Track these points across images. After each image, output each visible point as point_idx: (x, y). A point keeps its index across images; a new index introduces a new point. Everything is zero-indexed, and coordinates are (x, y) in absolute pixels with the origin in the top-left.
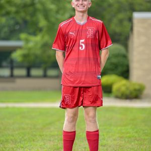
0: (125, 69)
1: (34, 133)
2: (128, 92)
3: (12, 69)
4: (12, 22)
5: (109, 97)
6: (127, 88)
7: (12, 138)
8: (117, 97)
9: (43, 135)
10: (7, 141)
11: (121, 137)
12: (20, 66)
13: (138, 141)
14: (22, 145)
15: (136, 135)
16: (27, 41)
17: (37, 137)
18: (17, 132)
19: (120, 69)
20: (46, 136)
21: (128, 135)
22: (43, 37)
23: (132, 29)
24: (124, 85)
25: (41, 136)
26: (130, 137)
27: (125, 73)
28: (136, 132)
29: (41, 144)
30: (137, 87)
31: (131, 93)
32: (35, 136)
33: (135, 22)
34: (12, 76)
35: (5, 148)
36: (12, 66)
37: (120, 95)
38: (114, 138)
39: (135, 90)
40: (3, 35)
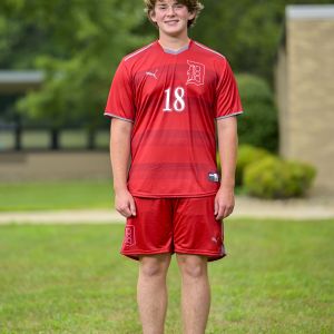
0: (269, 129)
1: (80, 291)
2: (278, 184)
3: (18, 132)
6: (277, 175)
8: (254, 195)
9: (100, 296)
10: (21, 312)
11: (274, 298)
12: (36, 127)
13: (312, 307)
14: (56, 324)
15: (307, 291)
16: (50, 70)
17: (88, 300)
18: (41, 290)
19: (259, 131)
20: (107, 297)
21: (288, 292)
22: (85, 61)
24: (270, 168)
25: (94, 297)
26: (292, 298)
28: (306, 285)
29: (97, 319)
30: (298, 172)
31: (285, 185)
32: (84, 297)
34: (18, 148)
36: (20, 126)
37: (260, 189)
38: (258, 299)
39: (294, 178)
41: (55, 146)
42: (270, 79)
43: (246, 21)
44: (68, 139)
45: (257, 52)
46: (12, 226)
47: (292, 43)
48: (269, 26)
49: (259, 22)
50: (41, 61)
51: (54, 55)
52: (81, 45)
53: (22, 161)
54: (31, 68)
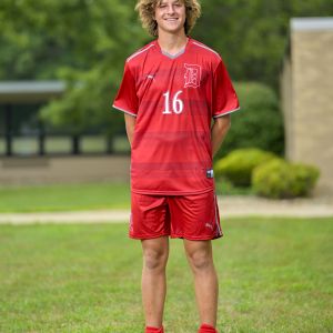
0: (275, 133)
1: (100, 285)
2: (284, 185)
3: (42, 138)
4: (38, 41)
5: (245, 194)
6: (283, 177)
7: (54, 298)
8: (262, 195)
9: (119, 290)
10: (44, 306)
11: (282, 291)
12: (58, 133)
13: (316, 298)
14: (77, 316)
15: (312, 284)
16: (71, 80)
17: (107, 294)
18: (63, 285)
19: (266, 136)
20: (125, 291)
21: (295, 285)
22: (103, 72)
23: (288, 51)
24: (277, 170)
25: (113, 291)
26: (298, 290)
27: (277, 144)
28: (311, 278)
29: (115, 312)
30: (303, 173)
31: (291, 186)
32: (103, 291)
33: (295, 38)
34: (42, 153)
35: (42, 322)
36: (43, 133)
37: (267, 190)
38: (266, 292)
39: (299, 179)
40: (20, 68)
41: (76, 151)
42: (276, 87)
43: (253, 34)
44: (88, 144)
45: (263, 62)
46: (37, 225)
47: (297, 53)
48: (274, 38)
49: (264, 34)
50: (63, 72)
51: (74, 66)
52: (99, 57)
53: (45, 165)
54: (53, 78)
